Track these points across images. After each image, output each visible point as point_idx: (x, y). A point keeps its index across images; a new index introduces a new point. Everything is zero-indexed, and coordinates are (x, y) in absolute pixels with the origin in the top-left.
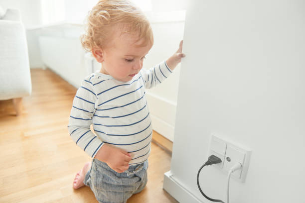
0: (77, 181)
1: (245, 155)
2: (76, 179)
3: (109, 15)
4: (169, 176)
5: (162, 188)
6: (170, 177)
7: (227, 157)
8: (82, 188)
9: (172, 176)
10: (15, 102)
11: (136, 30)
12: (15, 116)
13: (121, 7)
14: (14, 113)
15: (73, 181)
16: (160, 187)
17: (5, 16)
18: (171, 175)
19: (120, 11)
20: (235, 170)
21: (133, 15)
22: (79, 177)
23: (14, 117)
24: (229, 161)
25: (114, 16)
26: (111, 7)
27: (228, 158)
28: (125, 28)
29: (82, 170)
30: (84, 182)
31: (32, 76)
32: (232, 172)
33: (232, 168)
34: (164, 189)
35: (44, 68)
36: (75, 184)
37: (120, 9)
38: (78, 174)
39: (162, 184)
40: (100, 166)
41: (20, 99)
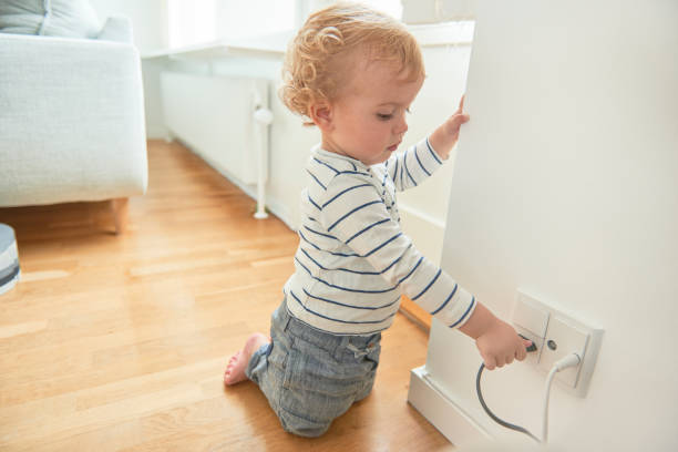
0: (231, 369)
1: (589, 337)
2: (229, 366)
3: (339, 32)
4: (420, 376)
5: (406, 400)
6: (424, 377)
7: (547, 340)
8: (243, 384)
9: (429, 375)
10: (115, 205)
11: (395, 52)
12: (114, 234)
13: (357, 15)
14: (113, 229)
15: (226, 369)
16: (402, 397)
17: (102, 32)
18: (425, 373)
19: (357, 23)
20: (563, 368)
21: (383, 25)
22: (235, 364)
23: (112, 238)
24: (554, 348)
25: (350, 33)
26: (339, 18)
27: (550, 342)
28: (374, 51)
29: (242, 350)
30: (247, 372)
31: (150, 155)
32: (558, 371)
33: (559, 363)
34: (409, 403)
35: (169, 140)
36: (228, 376)
37: (357, 19)
38: (234, 358)
39: (406, 392)
40: (302, 337)
41: (123, 201)
